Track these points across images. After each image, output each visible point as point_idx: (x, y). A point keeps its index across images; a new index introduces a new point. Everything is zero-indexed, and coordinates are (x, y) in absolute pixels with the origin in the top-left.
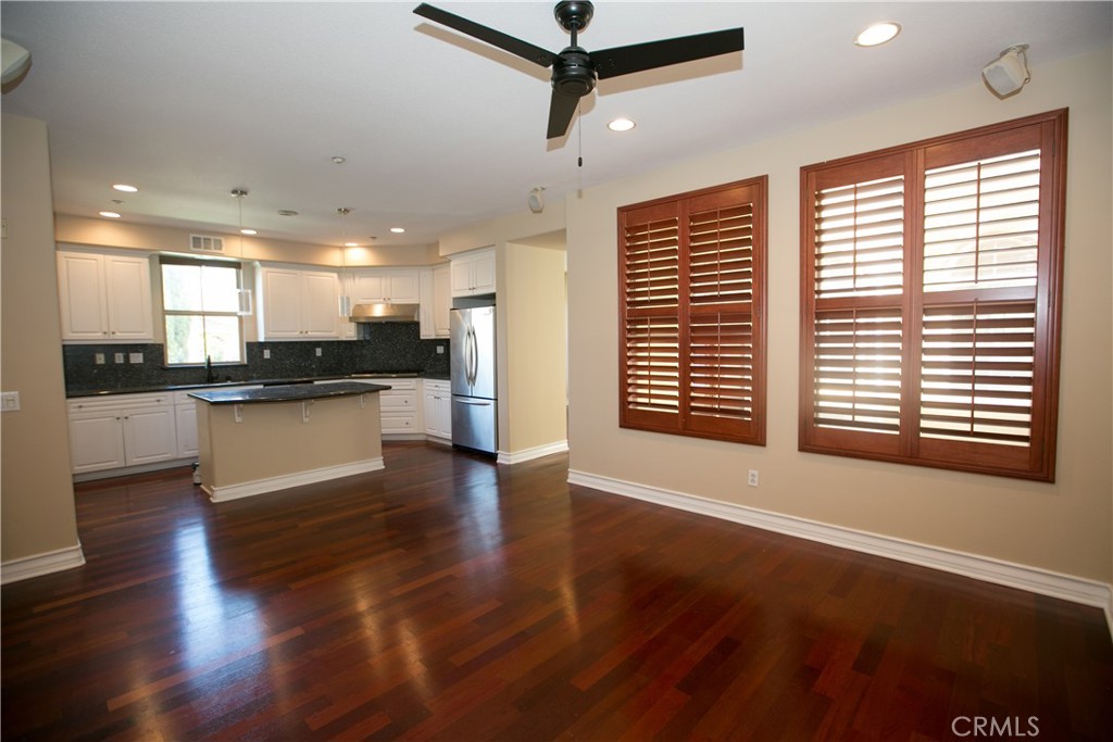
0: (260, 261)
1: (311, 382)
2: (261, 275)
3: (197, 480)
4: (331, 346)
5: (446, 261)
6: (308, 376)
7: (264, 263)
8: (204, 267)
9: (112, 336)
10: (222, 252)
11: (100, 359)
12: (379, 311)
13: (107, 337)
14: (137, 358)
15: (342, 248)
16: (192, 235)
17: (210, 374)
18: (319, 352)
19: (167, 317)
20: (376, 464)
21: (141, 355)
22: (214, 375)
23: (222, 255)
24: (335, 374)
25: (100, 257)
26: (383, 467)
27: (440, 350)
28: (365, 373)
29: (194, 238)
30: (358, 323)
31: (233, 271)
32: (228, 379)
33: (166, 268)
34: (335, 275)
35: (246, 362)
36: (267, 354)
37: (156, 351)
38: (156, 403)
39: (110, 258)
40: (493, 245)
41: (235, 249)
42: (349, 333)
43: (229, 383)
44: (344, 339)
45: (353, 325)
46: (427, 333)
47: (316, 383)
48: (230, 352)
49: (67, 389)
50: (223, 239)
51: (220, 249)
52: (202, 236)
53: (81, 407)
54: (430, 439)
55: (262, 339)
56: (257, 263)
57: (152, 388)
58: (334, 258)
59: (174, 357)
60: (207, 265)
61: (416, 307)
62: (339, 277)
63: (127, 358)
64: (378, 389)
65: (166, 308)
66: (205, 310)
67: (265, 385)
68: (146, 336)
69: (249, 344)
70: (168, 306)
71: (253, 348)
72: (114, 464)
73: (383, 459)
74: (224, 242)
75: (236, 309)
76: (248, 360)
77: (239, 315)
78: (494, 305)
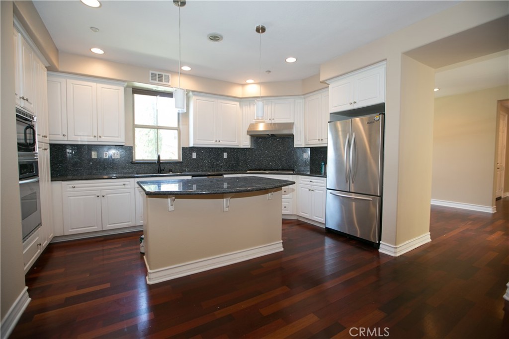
0: (193, 91)
1: (221, 175)
2: (192, 102)
4: (232, 151)
6: (218, 170)
7: (195, 93)
8: (158, 97)
9: (100, 139)
10: (170, 84)
11: (94, 155)
12: (261, 128)
13: (96, 139)
14: (117, 155)
15: (243, 85)
16: (151, 72)
17: (159, 168)
18: (225, 155)
19: (136, 129)
20: (277, 247)
22: (162, 168)
23: (169, 86)
24: (235, 170)
25: (94, 84)
26: (282, 249)
29: (152, 74)
30: (252, 136)
32: (170, 171)
33: (137, 97)
34: (238, 104)
35: (181, 160)
36: (194, 156)
37: (127, 151)
38: (123, 186)
39: (100, 85)
42: (245, 142)
43: (171, 174)
44: (242, 147)
45: (249, 137)
47: (225, 176)
48: (171, 153)
50: (170, 75)
51: (168, 82)
52: (157, 73)
53: (74, 187)
54: (301, 219)
55: (191, 145)
56: (191, 94)
58: (238, 92)
59: (138, 155)
60: (161, 96)
61: (291, 125)
62: (240, 105)
63: (110, 155)
65: (136, 123)
66: (160, 124)
67: (193, 176)
68: (120, 140)
69: (183, 148)
71: (186, 151)
72: (95, 229)
73: (283, 243)
74: (170, 77)
75: (176, 125)
76: (182, 160)
77: (178, 129)
78: (383, 114)
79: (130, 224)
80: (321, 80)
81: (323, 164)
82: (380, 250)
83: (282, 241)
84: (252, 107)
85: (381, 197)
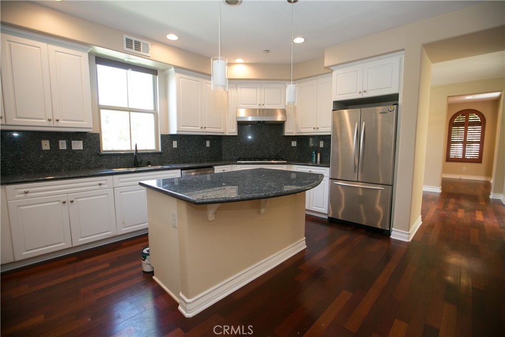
0: (176, 67)
1: (211, 166)
2: (174, 82)
3: (147, 269)
4: (217, 140)
5: (329, 70)
6: (201, 161)
7: (178, 69)
8: (130, 71)
9: (56, 124)
10: (149, 55)
11: (46, 145)
13: (51, 124)
14: (78, 145)
16: (125, 37)
17: (136, 160)
18: (208, 144)
19: (102, 111)
22: (139, 160)
23: (148, 58)
24: (218, 160)
27: (322, 145)
29: (127, 40)
31: (150, 77)
32: (149, 164)
33: (101, 69)
35: (160, 150)
36: (175, 144)
37: (92, 139)
38: (98, 187)
39: (52, 47)
40: (404, 50)
41: (158, 55)
43: (150, 167)
44: (227, 134)
45: (236, 123)
46: (289, 131)
48: (148, 143)
50: (149, 43)
51: (148, 52)
52: (134, 39)
56: (173, 69)
59: (109, 144)
60: (133, 70)
63: (69, 145)
66: (131, 106)
67: (182, 169)
68: (84, 124)
69: (163, 136)
70: (102, 103)
71: (167, 139)
72: (62, 245)
73: (306, 240)
74: (150, 47)
75: (151, 108)
76: (162, 149)
77: (154, 112)
78: (397, 104)
79: (110, 234)
80: (326, 65)
81: (314, 152)
82: (391, 237)
83: (305, 238)
84: (239, 89)
85: (392, 186)
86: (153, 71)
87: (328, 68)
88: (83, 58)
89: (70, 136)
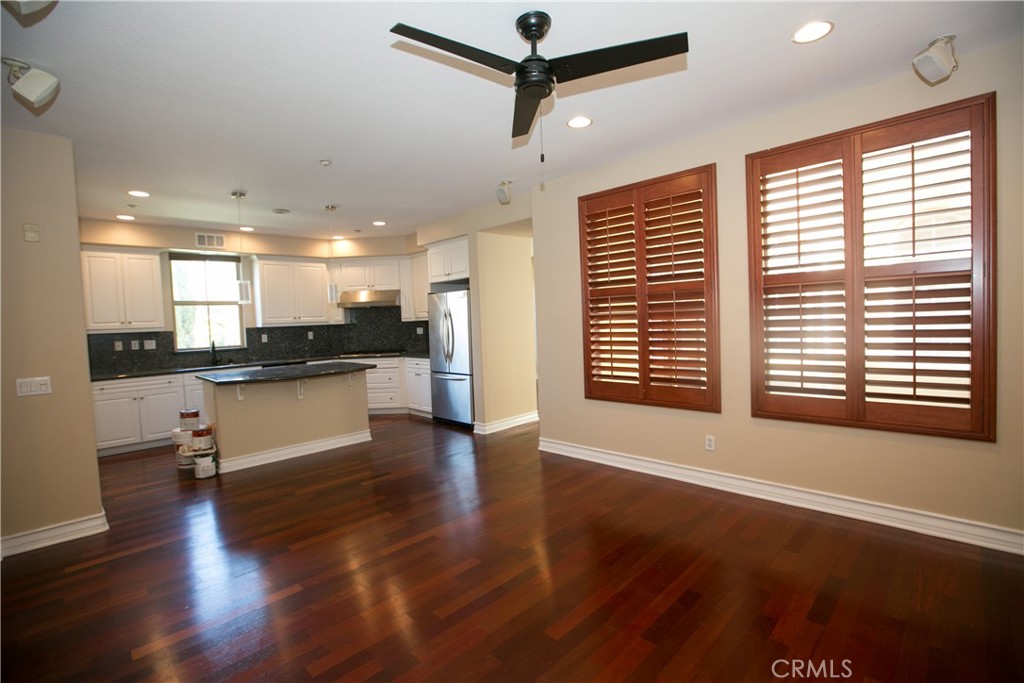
0: (257, 255)
1: (304, 363)
2: (258, 267)
4: (322, 330)
6: (301, 357)
7: (261, 256)
8: (208, 262)
9: (129, 326)
10: (224, 247)
11: (119, 346)
12: (364, 297)
13: (124, 326)
14: (150, 345)
15: (330, 241)
16: (197, 234)
17: (215, 357)
18: (311, 335)
19: (176, 307)
21: (154, 342)
22: (218, 358)
23: (223, 250)
24: (326, 355)
25: (117, 255)
26: (371, 439)
27: (420, 331)
28: (352, 353)
29: (199, 236)
30: (345, 309)
31: (233, 264)
32: (230, 361)
33: (174, 263)
34: (324, 265)
35: (246, 346)
36: (265, 338)
37: (166, 338)
38: (168, 385)
39: (126, 256)
40: (465, 235)
41: (235, 245)
42: (338, 318)
43: (232, 365)
44: (333, 323)
45: (341, 310)
46: (407, 316)
47: (309, 363)
48: (231, 337)
49: (92, 374)
50: (224, 236)
51: (222, 244)
52: (206, 234)
53: (102, 389)
54: (412, 412)
55: (260, 325)
56: (255, 257)
57: (165, 371)
58: (323, 250)
59: (183, 343)
61: (397, 293)
62: (328, 267)
63: (142, 345)
64: (364, 368)
65: (176, 299)
66: (210, 300)
67: (264, 366)
68: (157, 324)
69: (248, 330)
70: (176, 298)
71: (252, 333)
72: (132, 440)
73: (370, 431)
74: (225, 239)
75: (237, 298)
76: (248, 345)
77: (240, 303)
78: (468, 289)
80: (419, 244)
82: (475, 431)
85: (472, 375)
86: (236, 259)
87: (422, 246)
88: (154, 261)
89: (143, 336)
